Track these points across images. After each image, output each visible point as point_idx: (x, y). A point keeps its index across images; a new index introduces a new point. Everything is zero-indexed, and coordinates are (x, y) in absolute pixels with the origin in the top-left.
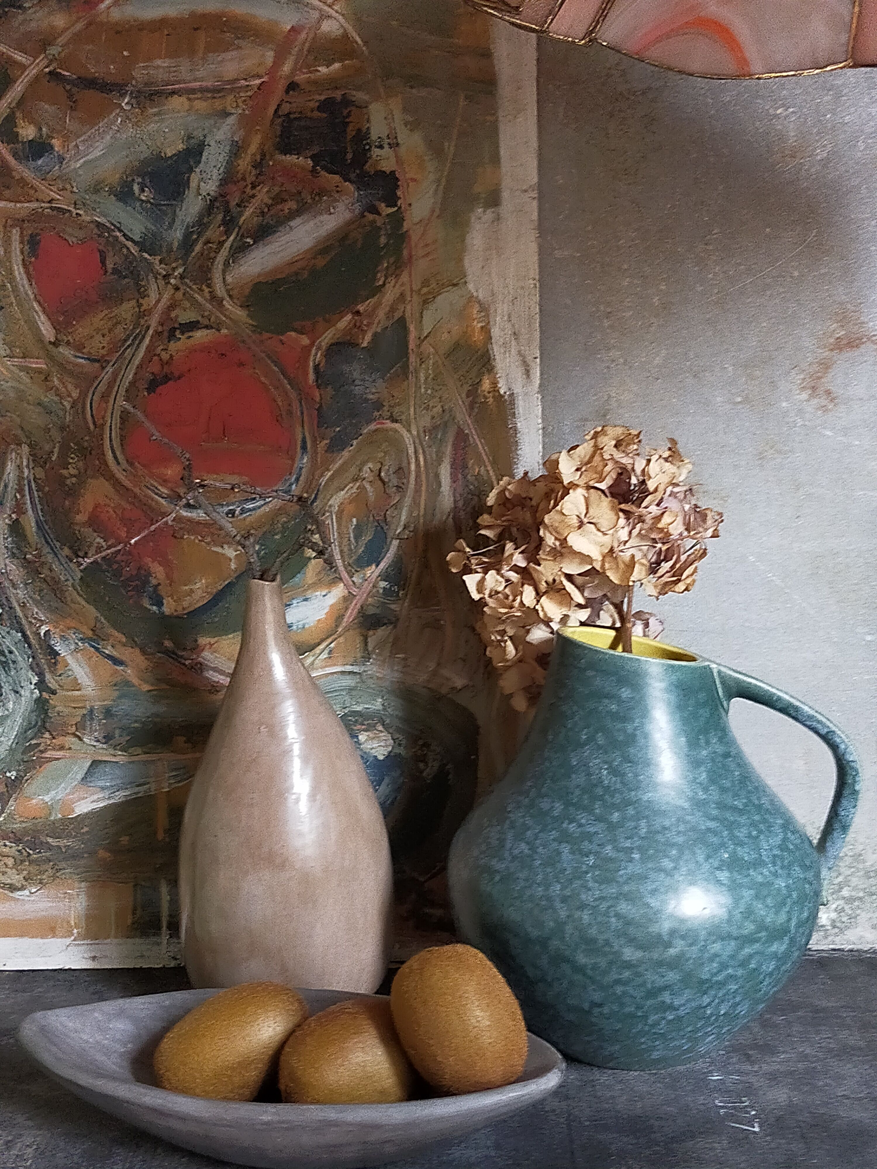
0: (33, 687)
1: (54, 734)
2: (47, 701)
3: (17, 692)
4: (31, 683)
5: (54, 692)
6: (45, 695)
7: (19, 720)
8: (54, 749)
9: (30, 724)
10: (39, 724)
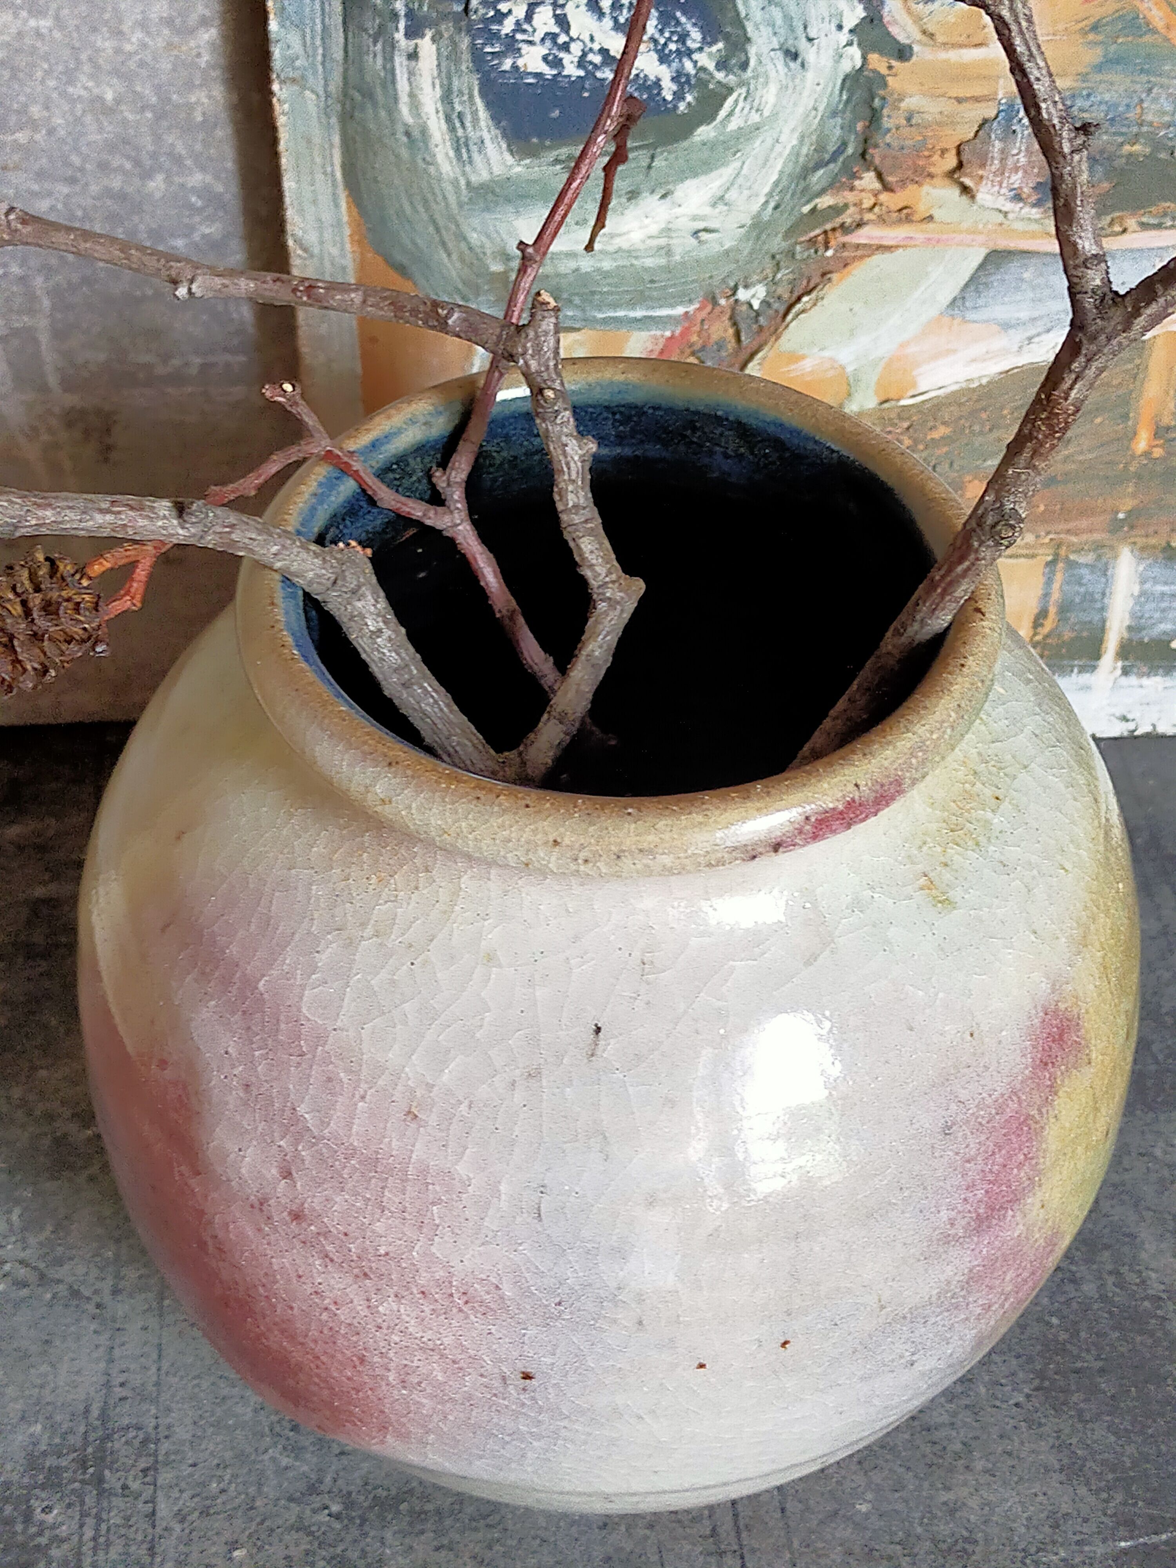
0: (844, 37)
1: (890, 179)
2: (882, 81)
3: (795, 56)
4: (840, 27)
5: (903, 53)
6: (878, 62)
7: (789, 141)
8: (882, 220)
9: (820, 148)
10: (850, 150)
